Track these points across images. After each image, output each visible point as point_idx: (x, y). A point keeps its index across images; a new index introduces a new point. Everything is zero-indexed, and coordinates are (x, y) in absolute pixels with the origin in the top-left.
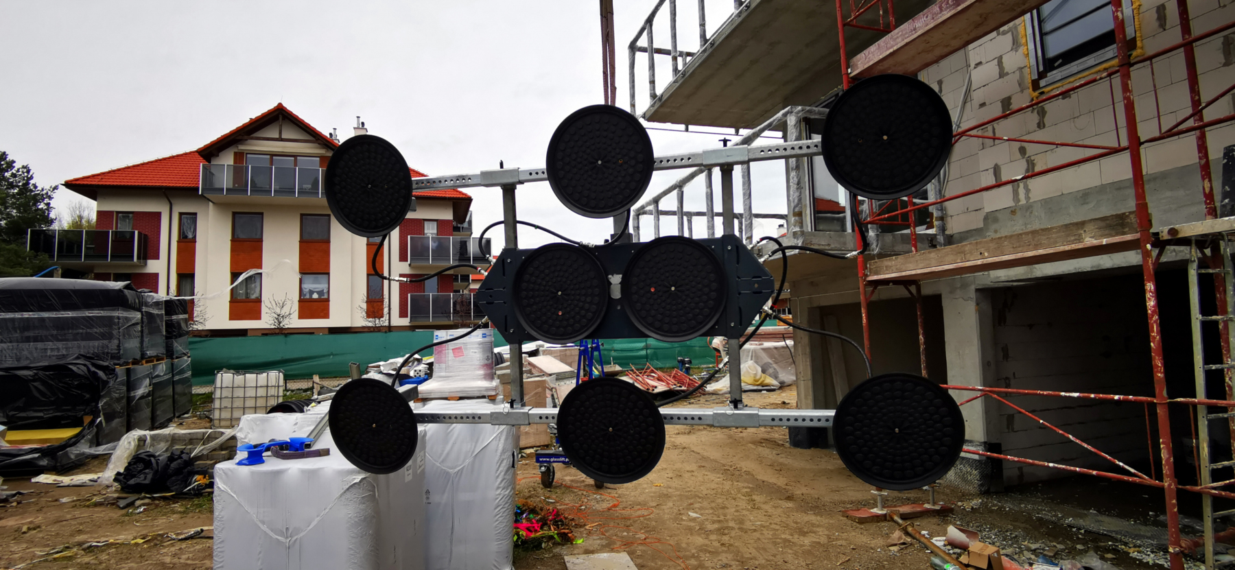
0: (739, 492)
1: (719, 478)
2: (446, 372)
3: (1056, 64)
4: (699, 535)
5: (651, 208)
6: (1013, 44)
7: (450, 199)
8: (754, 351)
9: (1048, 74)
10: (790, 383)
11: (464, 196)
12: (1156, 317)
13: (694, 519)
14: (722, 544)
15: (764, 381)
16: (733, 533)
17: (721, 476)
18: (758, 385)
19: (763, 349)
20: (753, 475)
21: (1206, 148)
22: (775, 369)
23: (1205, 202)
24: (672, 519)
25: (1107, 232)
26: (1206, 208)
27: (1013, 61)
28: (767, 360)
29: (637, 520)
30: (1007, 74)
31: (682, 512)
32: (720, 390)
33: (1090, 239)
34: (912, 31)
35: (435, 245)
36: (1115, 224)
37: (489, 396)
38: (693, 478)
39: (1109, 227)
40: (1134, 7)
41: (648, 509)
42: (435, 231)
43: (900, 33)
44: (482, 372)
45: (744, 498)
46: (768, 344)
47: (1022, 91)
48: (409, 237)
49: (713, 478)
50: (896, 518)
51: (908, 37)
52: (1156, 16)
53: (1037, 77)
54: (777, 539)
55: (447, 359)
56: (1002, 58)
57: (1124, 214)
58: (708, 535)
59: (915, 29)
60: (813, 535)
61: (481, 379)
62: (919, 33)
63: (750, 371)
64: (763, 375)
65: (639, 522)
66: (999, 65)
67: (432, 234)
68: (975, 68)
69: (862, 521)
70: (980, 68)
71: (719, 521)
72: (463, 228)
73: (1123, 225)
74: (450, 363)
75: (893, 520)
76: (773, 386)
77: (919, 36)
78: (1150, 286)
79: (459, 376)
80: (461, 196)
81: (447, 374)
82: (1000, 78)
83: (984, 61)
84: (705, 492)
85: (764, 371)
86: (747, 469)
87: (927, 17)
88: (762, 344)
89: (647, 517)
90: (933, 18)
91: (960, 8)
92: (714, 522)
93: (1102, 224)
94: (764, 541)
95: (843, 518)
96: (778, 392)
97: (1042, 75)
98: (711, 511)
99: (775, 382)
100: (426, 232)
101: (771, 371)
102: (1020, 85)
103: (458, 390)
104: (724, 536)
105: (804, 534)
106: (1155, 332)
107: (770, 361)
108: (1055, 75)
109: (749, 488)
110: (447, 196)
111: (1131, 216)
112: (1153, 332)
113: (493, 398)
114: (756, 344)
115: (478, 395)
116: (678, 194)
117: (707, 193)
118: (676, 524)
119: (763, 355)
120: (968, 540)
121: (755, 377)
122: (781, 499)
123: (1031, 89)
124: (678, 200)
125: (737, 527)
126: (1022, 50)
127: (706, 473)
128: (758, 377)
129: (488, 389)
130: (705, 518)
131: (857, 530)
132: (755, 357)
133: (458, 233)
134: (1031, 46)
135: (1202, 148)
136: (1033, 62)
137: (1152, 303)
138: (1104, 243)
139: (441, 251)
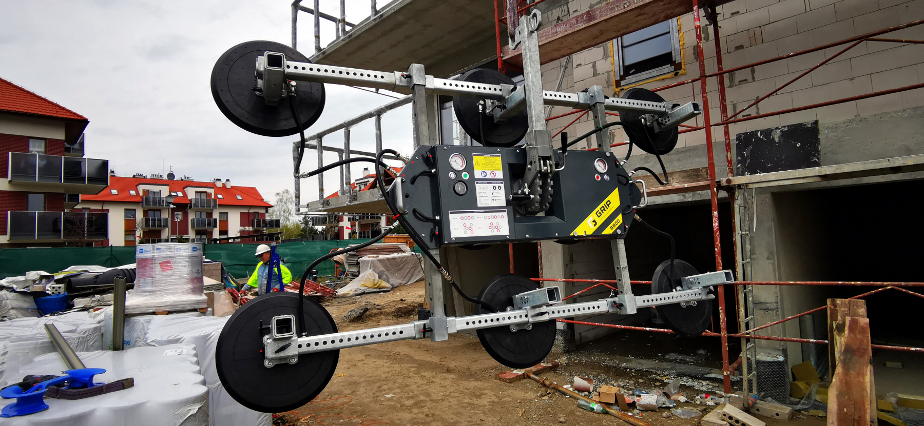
0: (409, 372)
1: (386, 363)
2: (153, 287)
3: (631, 72)
4: (404, 411)
5: (314, 142)
6: (604, 55)
7: (62, 119)
8: (373, 262)
9: (627, 78)
10: (397, 285)
11: (79, 118)
12: (718, 233)
13: (391, 399)
14: (427, 415)
15: (380, 284)
16: (428, 404)
17: (388, 361)
18: (376, 288)
19: (379, 260)
20: (411, 357)
21: (729, 133)
22: (387, 275)
23: (728, 165)
24: (372, 401)
25: (688, 180)
26: (729, 169)
27: (604, 66)
28: (382, 268)
29: (342, 408)
30: (599, 74)
31: (377, 394)
32: (348, 294)
33: (676, 184)
34: (554, 33)
35: (44, 162)
36: (693, 174)
37: (200, 309)
38: (366, 366)
39: (689, 176)
40: (681, 43)
41: (346, 396)
42: (43, 150)
43: (545, 34)
44: (190, 286)
45: (416, 375)
46: (382, 257)
47: (608, 87)
48: (10, 153)
49: (382, 364)
50: (532, 376)
51: (550, 37)
52: (693, 52)
53: (619, 79)
54: (463, 403)
55: (154, 273)
56: (596, 63)
57: (699, 169)
58: (410, 409)
59: (556, 32)
60: (485, 396)
61: (188, 293)
62: (560, 36)
63: (370, 277)
64: (380, 280)
65: (345, 408)
66: (593, 67)
67: (38, 152)
68: (576, 67)
69: (511, 381)
70: (580, 68)
71: (412, 397)
72: (73, 148)
73: (698, 176)
74: (157, 278)
75: (529, 377)
76: (387, 288)
77: (559, 38)
78: (715, 214)
79: (167, 290)
80: (76, 118)
81: (154, 289)
82: (594, 76)
83: (583, 64)
84: (384, 376)
85: (380, 277)
86: (405, 353)
87: (566, 25)
88: (378, 257)
89: (350, 403)
90: (571, 27)
91: (592, 23)
92: (408, 398)
93: (683, 174)
94: (454, 407)
95: (496, 381)
96: (391, 292)
97: (622, 78)
98: (400, 390)
99: (388, 285)
100: (31, 149)
101: (385, 276)
102: (607, 82)
103: (168, 304)
104: (423, 409)
105: (479, 397)
106: (718, 243)
107: (384, 269)
108: (630, 79)
109: (415, 367)
110: (59, 116)
111: (703, 170)
112: (717, 242)
113: (204, 311)
114: (374, 257)
115: (189, 308)
116: (345, 132)
117: (377, 134)
118: (378, 406)
119: (379, 264)
120: (589, 385)
121: (374, 282)
122: (444, 373)
123: (615, 87)
124: (345, 137)
125: (428, 399)
126: (610, 60)
127: (375, 360)
128: (376, 282)
129: (198, 302)
130: (399, 396)
131: (511, 388)
132: (374, 267)
133: (69, 153)
134: (616, 58)
135: (727, 133)
136: (617, 69)
137: (717, 224)
138: (686, 187)
139: (49, 170)
